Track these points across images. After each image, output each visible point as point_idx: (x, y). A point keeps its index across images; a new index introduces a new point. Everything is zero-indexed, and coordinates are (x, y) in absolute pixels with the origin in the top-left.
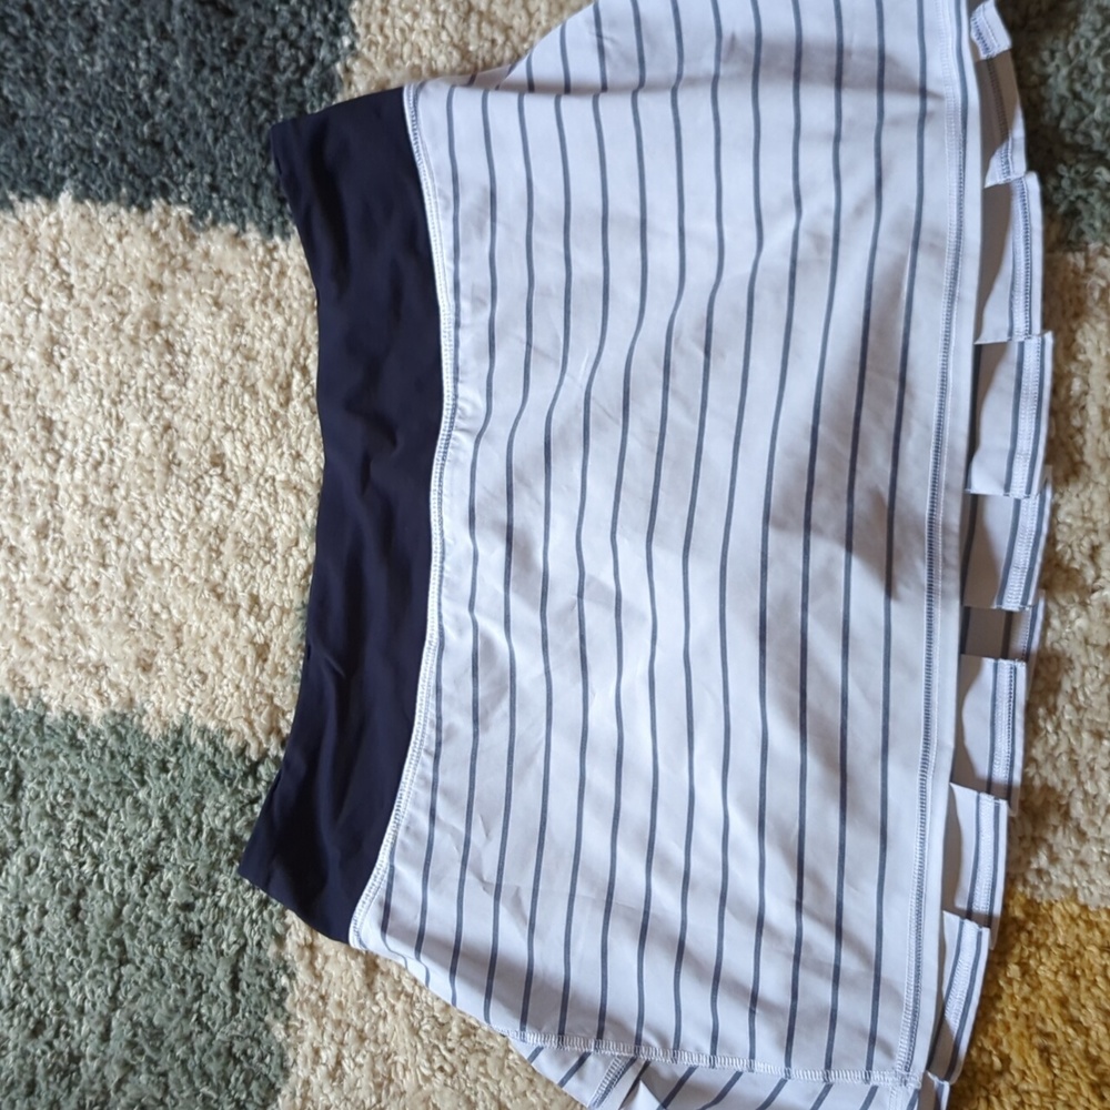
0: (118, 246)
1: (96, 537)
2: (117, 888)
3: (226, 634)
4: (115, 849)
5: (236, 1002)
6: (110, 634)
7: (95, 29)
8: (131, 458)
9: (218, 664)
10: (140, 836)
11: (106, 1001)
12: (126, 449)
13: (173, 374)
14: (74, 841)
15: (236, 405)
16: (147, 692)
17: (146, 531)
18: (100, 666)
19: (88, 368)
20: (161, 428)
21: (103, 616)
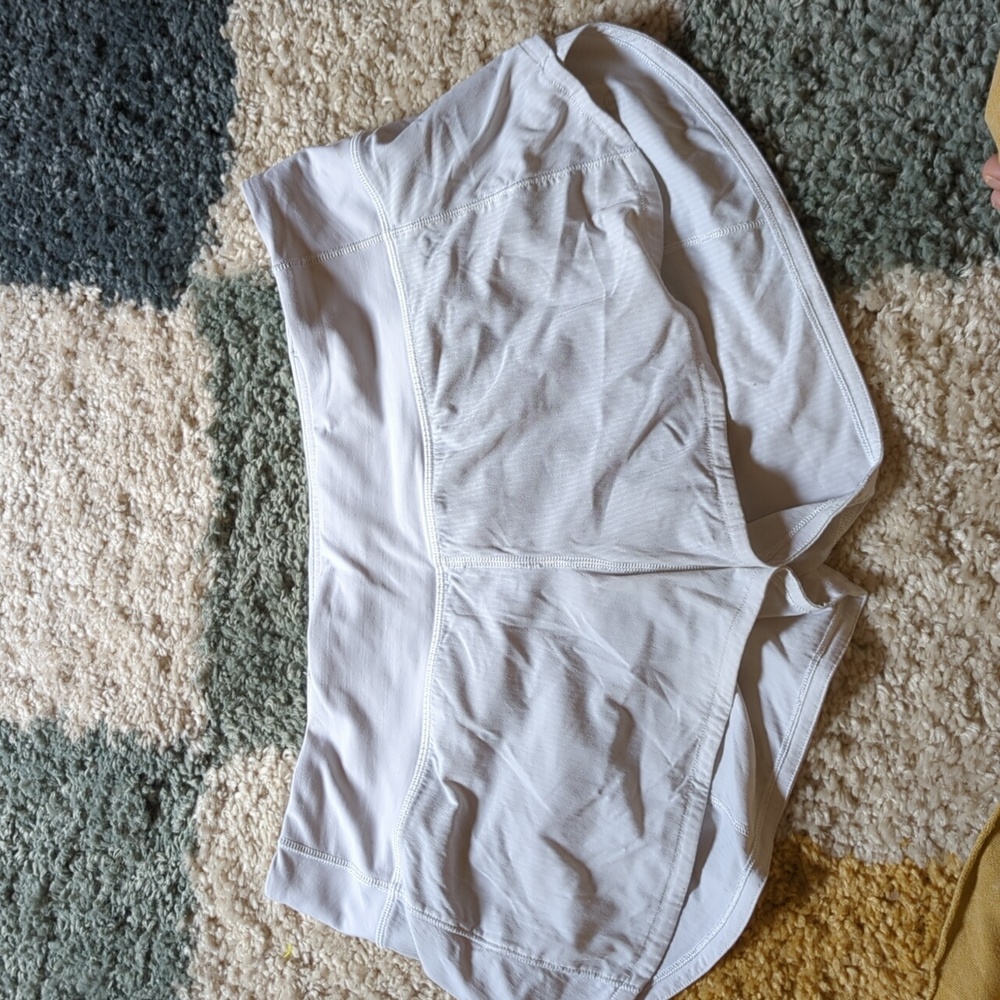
0: (39, 321)
1: (23, 568)
2: (43, 872)
3: (133, 649)
4: (42, 838)
5: (147, 971)
6: (35, 651)
7: (17, 139)
8: (51, 500)
9: (128, 675)
10: (63, 826)
11: (36, 971)
12: (48, 492)
13: (86, 426)
14: (8, 832)
15: (140, 452)
16: (66, 701)
17: (65, 561)
18: (29, 680)
19: (13, 424)
20: (76, 473)
21: (30, 636)
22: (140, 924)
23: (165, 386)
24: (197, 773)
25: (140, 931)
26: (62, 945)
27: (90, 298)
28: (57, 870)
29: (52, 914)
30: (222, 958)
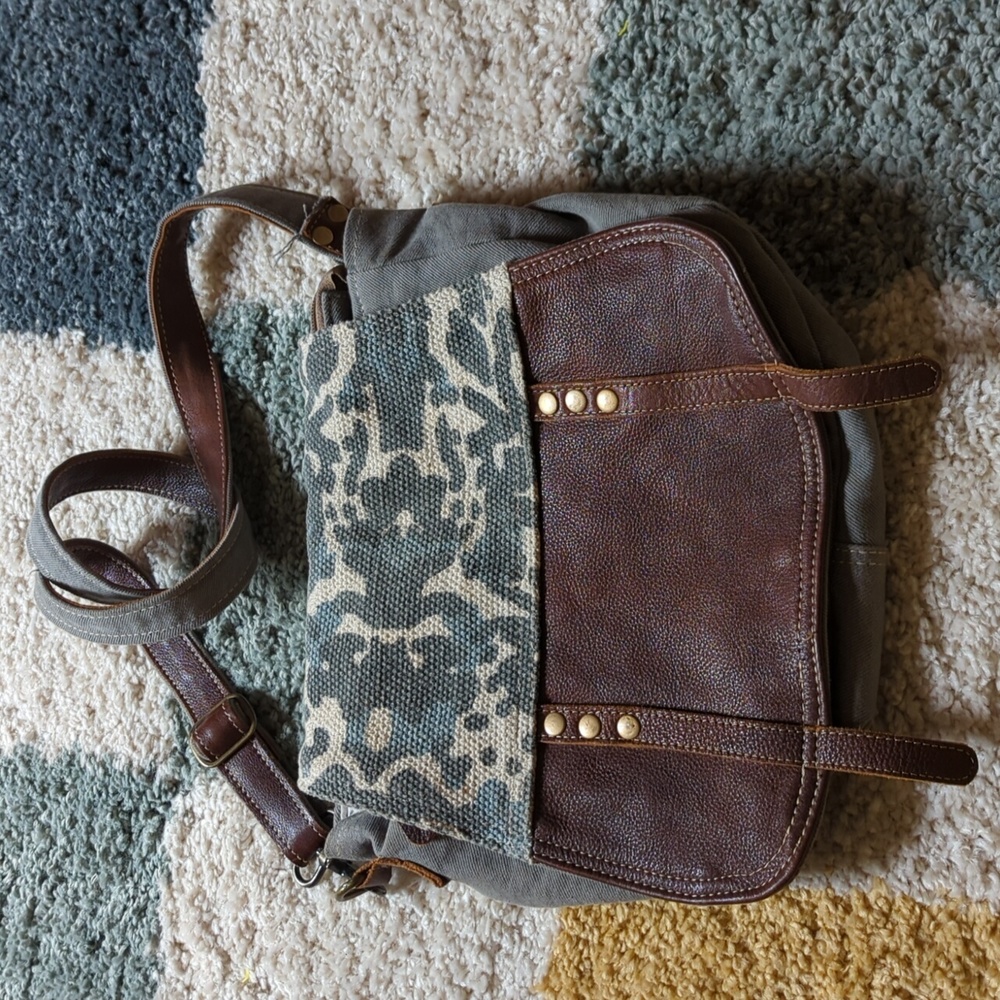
1: (12, 601)
2: (30, 896)
3: (109, 676)
5: (119, 995)
7: (16, 195)
9: (103, 701)
10: (48, 853)
11: (20, 994)
16: (45, 724)
18: (13, 709)
19: (9, 464)
20: (62, 509)
22: (112, 948)
24: (164, 799)
25: (114, 954)
26: (44, 969)
27: (75, 343)
28: (42, 893)
29: (36, 938)
30: (187, 983)
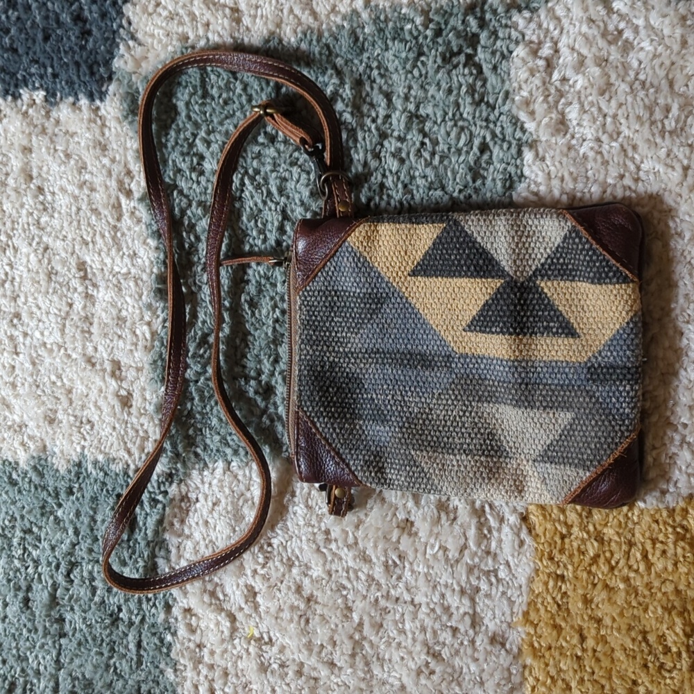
1: (9, 334)
2: (50, 582)
3: (101, 391)
4: (47, 554)
5: (140, 657)
6: (25, 401)
8: (25, 275)
9: (99, 413)
10: (62, 543)
11: (53, 663)
13: (45, 209)
14: (20, 552)
15: (89, 224)
16: (53, 439)
17: (41, 324)
18: (22, 426)
20: (41, 250)
21: (20, 390)
22: (130, 619)
23: (104, 166)
24: (162, 489)
25: (131, 624)
26: (71, 641)
27: (38, 101)
28: (60, 579)
29: (61, 616)
30: (198, 642)
